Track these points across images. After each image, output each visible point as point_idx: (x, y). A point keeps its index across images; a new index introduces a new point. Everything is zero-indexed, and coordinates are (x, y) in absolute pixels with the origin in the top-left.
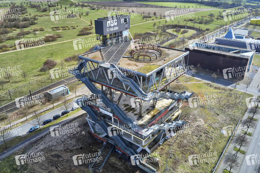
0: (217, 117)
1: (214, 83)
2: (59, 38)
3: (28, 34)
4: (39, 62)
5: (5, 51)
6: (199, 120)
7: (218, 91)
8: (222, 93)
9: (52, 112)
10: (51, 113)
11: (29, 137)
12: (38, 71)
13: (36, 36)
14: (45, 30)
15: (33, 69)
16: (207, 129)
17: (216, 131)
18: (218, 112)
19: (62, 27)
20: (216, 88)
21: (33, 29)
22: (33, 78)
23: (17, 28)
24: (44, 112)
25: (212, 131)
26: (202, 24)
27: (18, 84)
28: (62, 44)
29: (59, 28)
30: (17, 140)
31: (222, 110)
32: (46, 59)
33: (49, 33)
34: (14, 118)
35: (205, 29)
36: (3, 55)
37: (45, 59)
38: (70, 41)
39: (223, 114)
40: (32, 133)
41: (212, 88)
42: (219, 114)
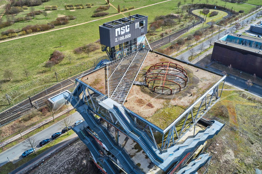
0: (250, 146)
1: (247, 91)
2: (71, 21)
3: (39, 14)
4: (46, 54)
5: (12, 37)
6: (227, 151)
7: (253, 104)
8: (258, 108)
9: (52, 127)
10: (50, 128)
11: (21, 164)
12: (43, 67)
13: (46, 17)
14: (57, 9)
15: (38, 63)
16: (237, 166)
17: (249, 171)
18: (252, 139)
19: (76, 6)
20: (250, 99)
21: (45, 7)
22: (37, 76)
23: (28, 6)
24: (43, 127)
25: (244, 171)
26: (235, 3)
27: (19, 84)
28: (74, 28)
29: (73, 6)
30: (7, 168)
31: (258, 135)
32: (54, 50)
33: (62, 13)
34: (8, 134)
35: (238, 11)
36: (8, 43)
37: (52, 50)
38: (82, 25)
39: (258, 142)
40: (25, 158)
41: (246, 99)
42: (254, 142)
